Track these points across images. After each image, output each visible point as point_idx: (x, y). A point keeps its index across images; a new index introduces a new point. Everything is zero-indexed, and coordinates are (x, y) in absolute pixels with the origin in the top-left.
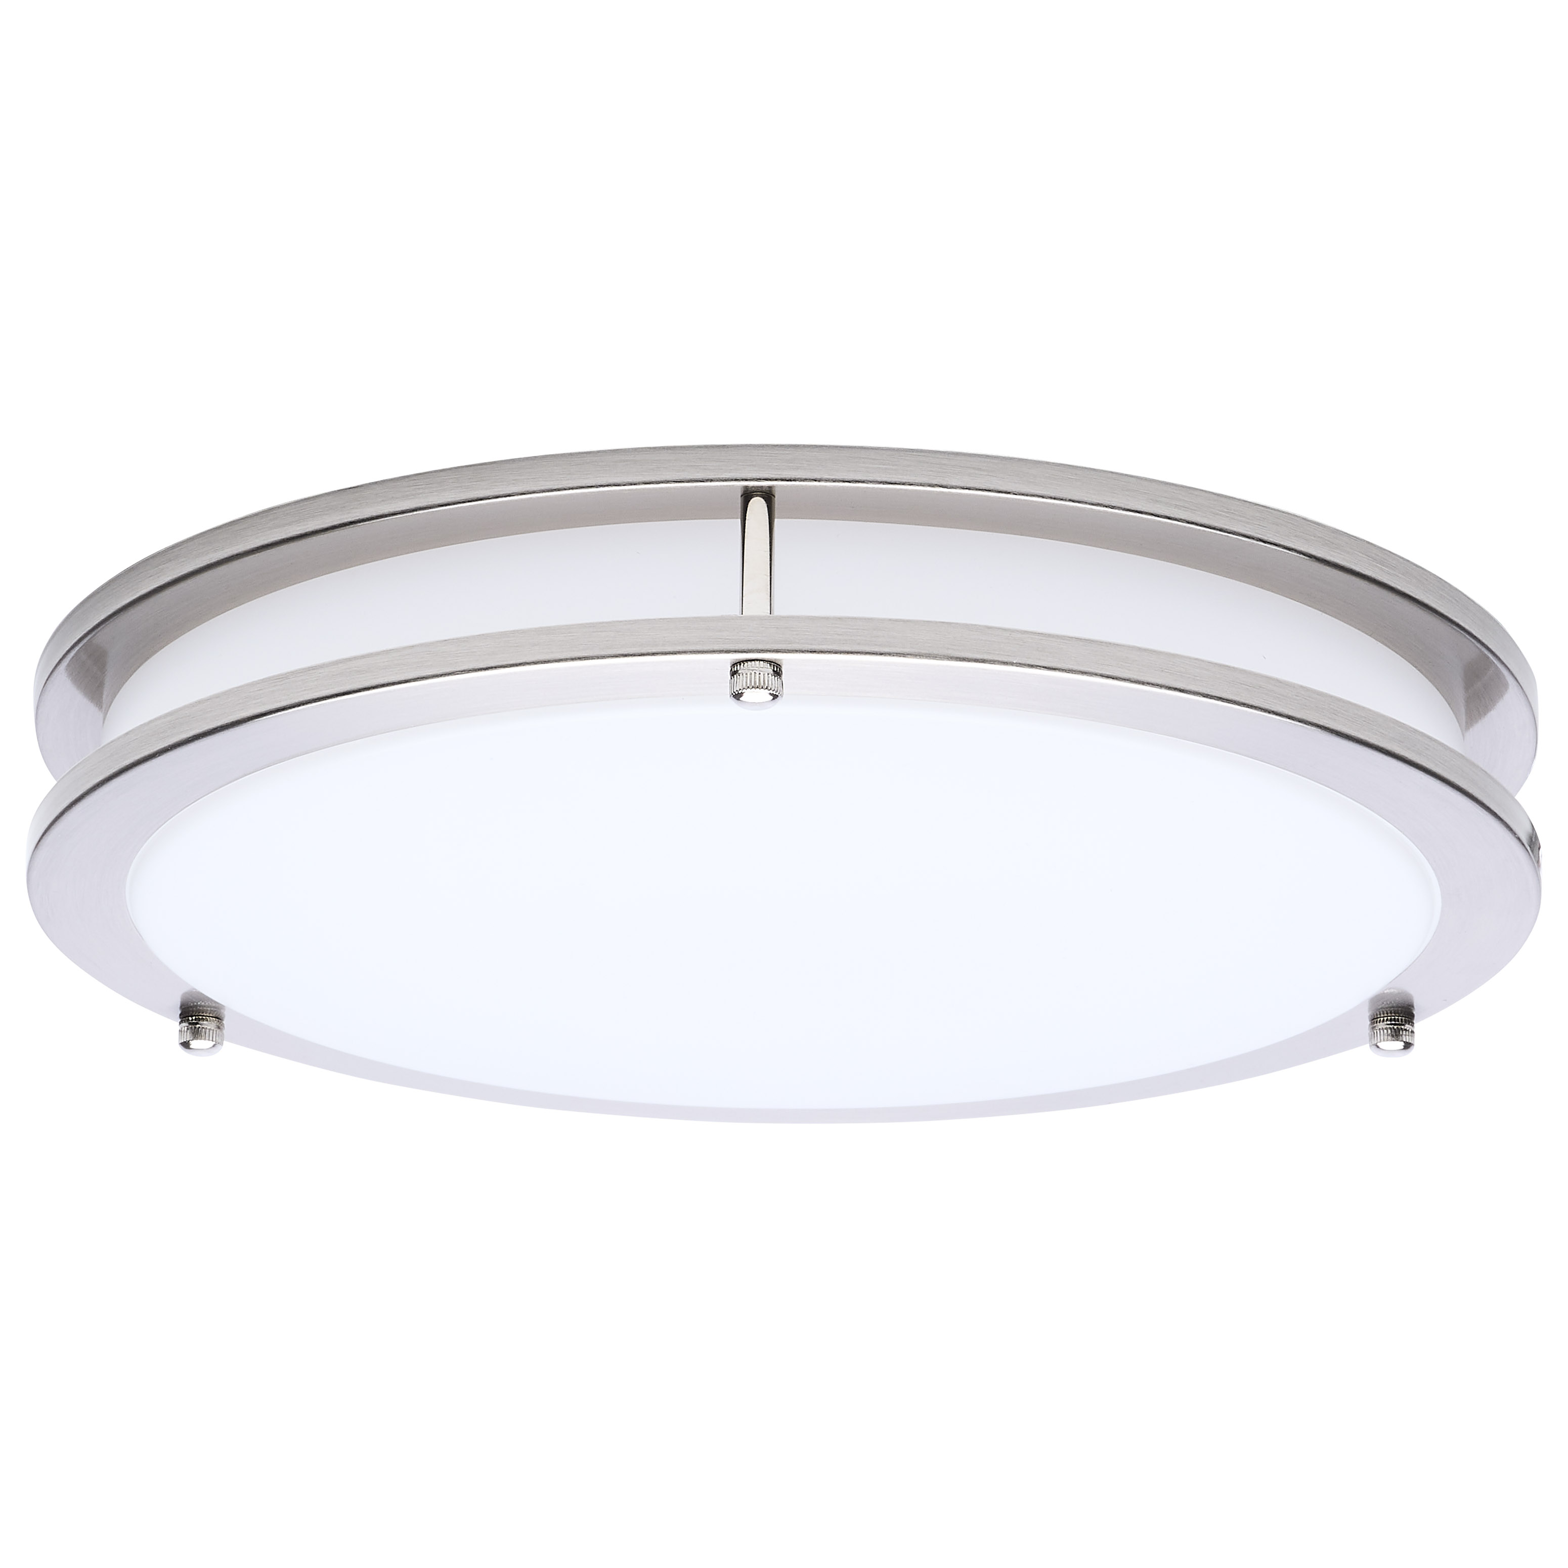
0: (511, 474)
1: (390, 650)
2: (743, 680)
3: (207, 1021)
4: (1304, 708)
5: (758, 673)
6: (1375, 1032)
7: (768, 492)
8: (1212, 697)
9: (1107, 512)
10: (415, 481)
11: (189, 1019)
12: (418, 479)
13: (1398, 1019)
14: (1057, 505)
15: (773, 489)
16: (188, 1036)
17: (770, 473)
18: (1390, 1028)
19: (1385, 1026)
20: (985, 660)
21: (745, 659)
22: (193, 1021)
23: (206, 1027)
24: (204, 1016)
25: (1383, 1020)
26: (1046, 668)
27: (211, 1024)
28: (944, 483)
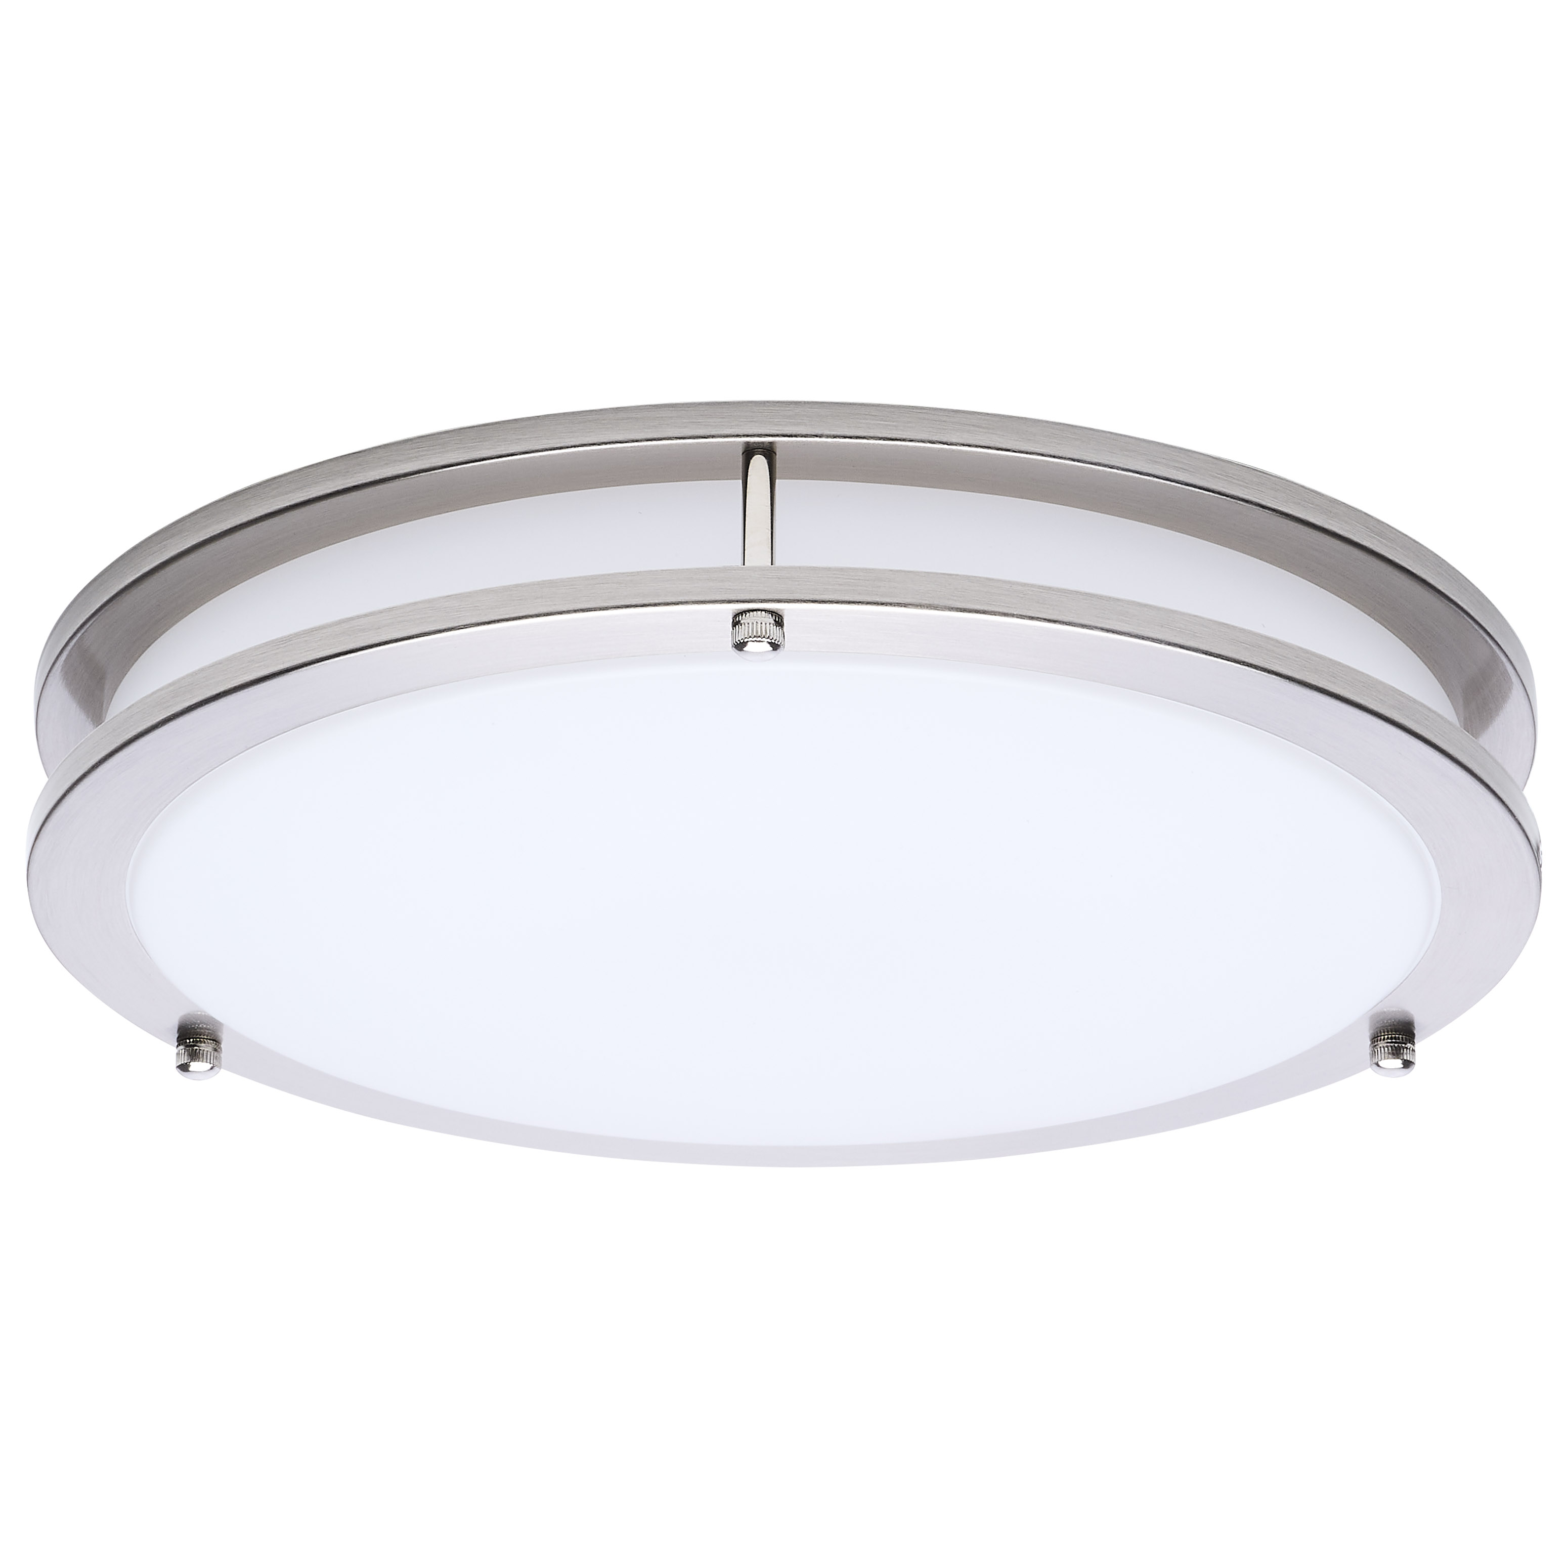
0: (514, 433)
1: (393, 608)
2: (745, 629)
3: (205, 1043)
4: (1304, 670)
5: (760, 623)
6: (1376, 1050)
7: (769, 449)
8: (1211, 654)
9: (1105, 472)
10: (418, 444)
11: (186, 1041)
12: (421, 442)
13: (1399, 1037)
14: (1057, 464)
15: (774, 445)
16: (186, 1059)
17: (772, 428)
18: (1391, 1046)
19: (1386, 1044)
20: (986, 611)
21: (746, 610)
22: (191, 1044)
23: (203, 1049)
24: (201, 1038)
25: (1384, 1038)
26: (1045, 619)
27: (209, 1046)
28: (944, 440)
